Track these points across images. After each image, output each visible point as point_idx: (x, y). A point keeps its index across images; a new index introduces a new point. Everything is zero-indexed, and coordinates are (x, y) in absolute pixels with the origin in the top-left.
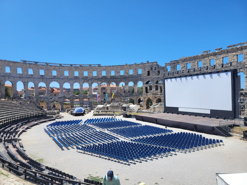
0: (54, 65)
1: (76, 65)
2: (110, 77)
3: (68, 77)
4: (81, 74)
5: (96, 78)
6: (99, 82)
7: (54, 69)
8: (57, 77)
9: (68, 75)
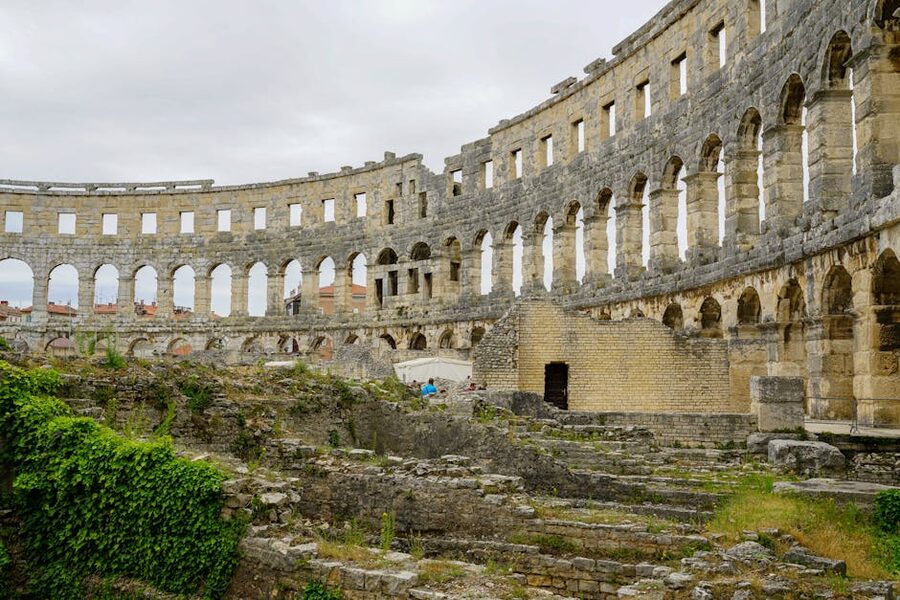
0: (13, 187)
1: (110, 186)
2: (248, 237)
3: (71, 238)
4: (130, 225)
5: (190, 241)
6: (199, 260)
7: (15, 207)
8: (21, 240)
9: (73, 232)
